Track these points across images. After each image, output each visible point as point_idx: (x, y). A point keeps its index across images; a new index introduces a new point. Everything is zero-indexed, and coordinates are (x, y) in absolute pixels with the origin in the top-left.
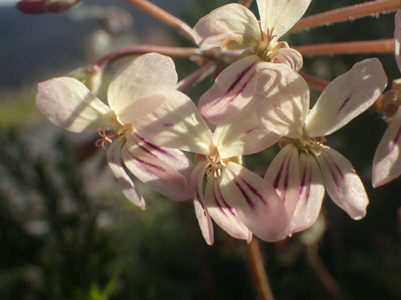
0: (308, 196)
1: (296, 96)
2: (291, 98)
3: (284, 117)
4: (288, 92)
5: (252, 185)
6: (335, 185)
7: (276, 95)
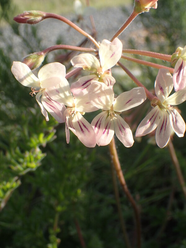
0: (108, 133)
1: (108, 95)
2: (105, 95)
3: (101, 102)
4: (105, 93)
5: (84, 124)
6: (120, 132)
7: (99, 93)
